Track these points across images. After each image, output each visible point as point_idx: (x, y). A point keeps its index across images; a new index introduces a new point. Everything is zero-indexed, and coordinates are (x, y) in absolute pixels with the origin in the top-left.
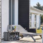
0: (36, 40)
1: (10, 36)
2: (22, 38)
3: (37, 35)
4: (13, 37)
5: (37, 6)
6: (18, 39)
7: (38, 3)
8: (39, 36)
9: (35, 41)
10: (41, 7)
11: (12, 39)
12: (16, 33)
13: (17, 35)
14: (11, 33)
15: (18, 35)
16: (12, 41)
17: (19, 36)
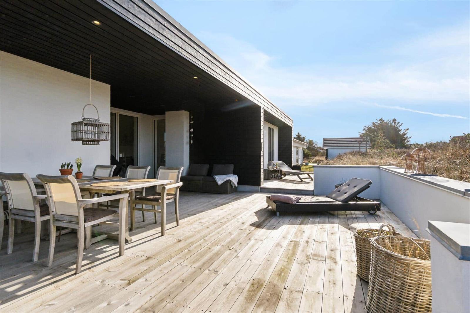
0: (304, 180)
1: (271, 175)
2: (284, 177)
3: (305, 174)
4: (275, 175)
5: (297, 137)
6: (280, 178)
7: (298, 133)
8: (307, 174)
9: (302, 181)
10: (302, 138)
11: (274, 178)
12: (278, 171)
13: (279, 173)
14: (273, 170)
15: (281, 173)
16: (273, 179)
17: (281, 175)
